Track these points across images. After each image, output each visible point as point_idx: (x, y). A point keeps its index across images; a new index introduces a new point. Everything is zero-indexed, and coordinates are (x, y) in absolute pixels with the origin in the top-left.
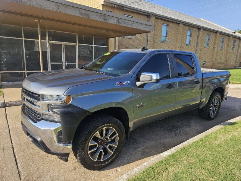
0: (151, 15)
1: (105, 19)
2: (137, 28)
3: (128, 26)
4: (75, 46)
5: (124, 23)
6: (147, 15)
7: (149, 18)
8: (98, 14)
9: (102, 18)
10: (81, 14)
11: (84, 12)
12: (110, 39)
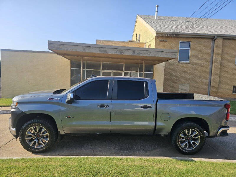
0: (216, 37)
1: (120, 53)
2: (156, 56)
3: (145, 55)
4: (122, 73)
5: (140, 53)
6: (212, 38)
7: (214, 40)
8: (114, 49)
9: (118, 52)
10: (100, 51)
11: (102, 49)
12: (155, 66)
